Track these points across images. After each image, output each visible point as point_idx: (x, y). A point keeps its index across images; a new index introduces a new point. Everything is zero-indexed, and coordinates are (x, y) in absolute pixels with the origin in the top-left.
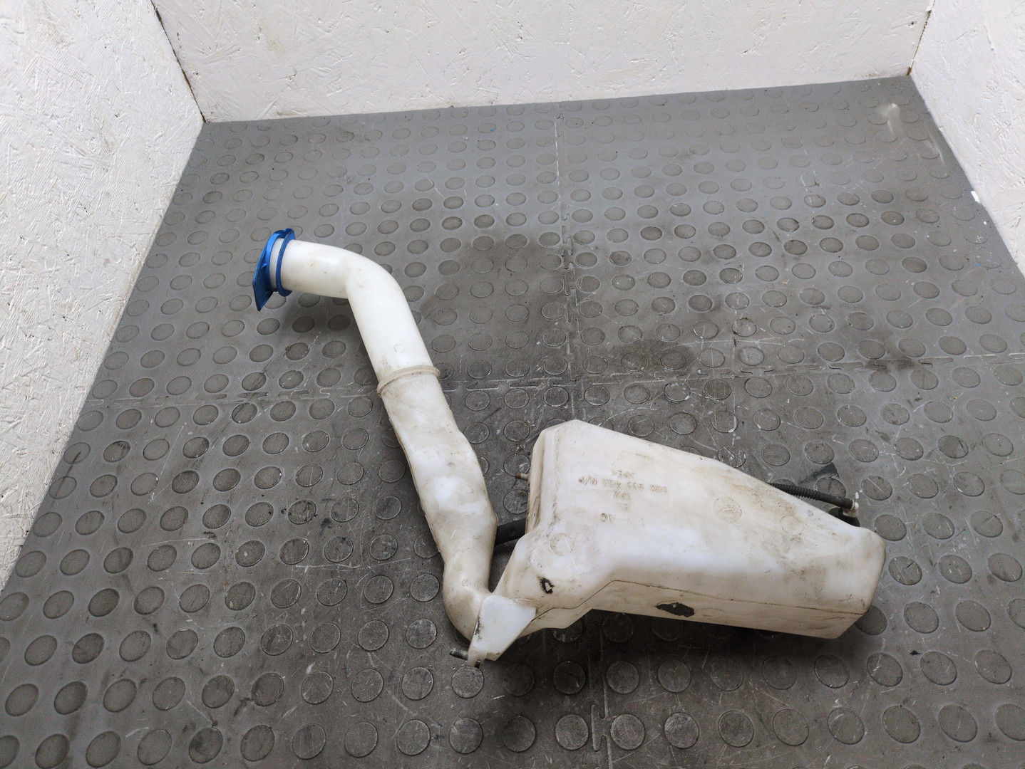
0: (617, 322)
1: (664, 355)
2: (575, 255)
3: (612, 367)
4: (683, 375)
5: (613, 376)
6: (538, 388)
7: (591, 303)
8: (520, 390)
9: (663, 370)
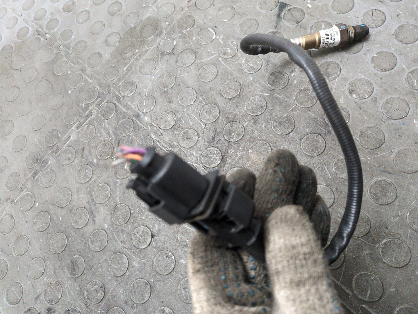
0: (100, 40)
1: (141, 32)
2: (45, 28)
3: (121, 66)
4: (161, 33)
5: (127, 70)
6: (93, 116)
7: (76, 44)
8: (85, 127)
9: (148, 41)
